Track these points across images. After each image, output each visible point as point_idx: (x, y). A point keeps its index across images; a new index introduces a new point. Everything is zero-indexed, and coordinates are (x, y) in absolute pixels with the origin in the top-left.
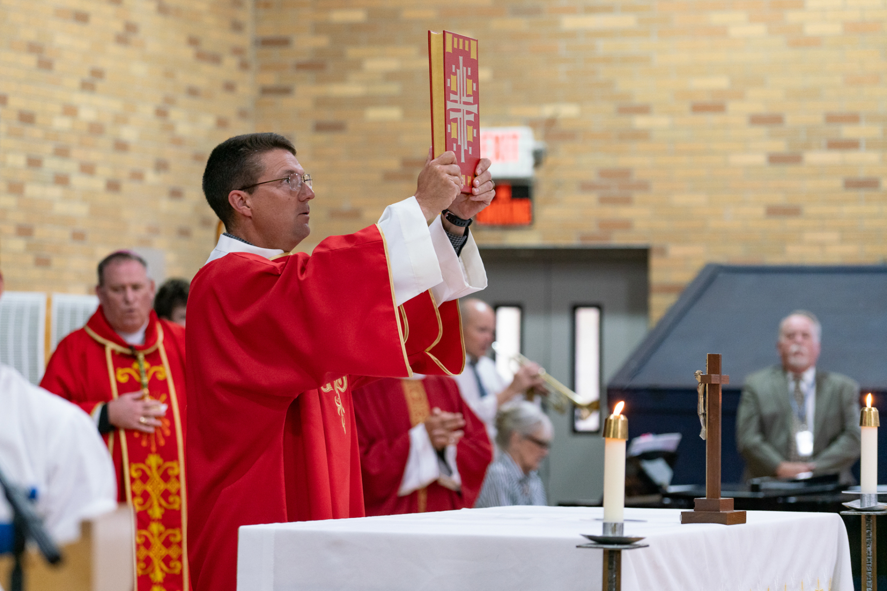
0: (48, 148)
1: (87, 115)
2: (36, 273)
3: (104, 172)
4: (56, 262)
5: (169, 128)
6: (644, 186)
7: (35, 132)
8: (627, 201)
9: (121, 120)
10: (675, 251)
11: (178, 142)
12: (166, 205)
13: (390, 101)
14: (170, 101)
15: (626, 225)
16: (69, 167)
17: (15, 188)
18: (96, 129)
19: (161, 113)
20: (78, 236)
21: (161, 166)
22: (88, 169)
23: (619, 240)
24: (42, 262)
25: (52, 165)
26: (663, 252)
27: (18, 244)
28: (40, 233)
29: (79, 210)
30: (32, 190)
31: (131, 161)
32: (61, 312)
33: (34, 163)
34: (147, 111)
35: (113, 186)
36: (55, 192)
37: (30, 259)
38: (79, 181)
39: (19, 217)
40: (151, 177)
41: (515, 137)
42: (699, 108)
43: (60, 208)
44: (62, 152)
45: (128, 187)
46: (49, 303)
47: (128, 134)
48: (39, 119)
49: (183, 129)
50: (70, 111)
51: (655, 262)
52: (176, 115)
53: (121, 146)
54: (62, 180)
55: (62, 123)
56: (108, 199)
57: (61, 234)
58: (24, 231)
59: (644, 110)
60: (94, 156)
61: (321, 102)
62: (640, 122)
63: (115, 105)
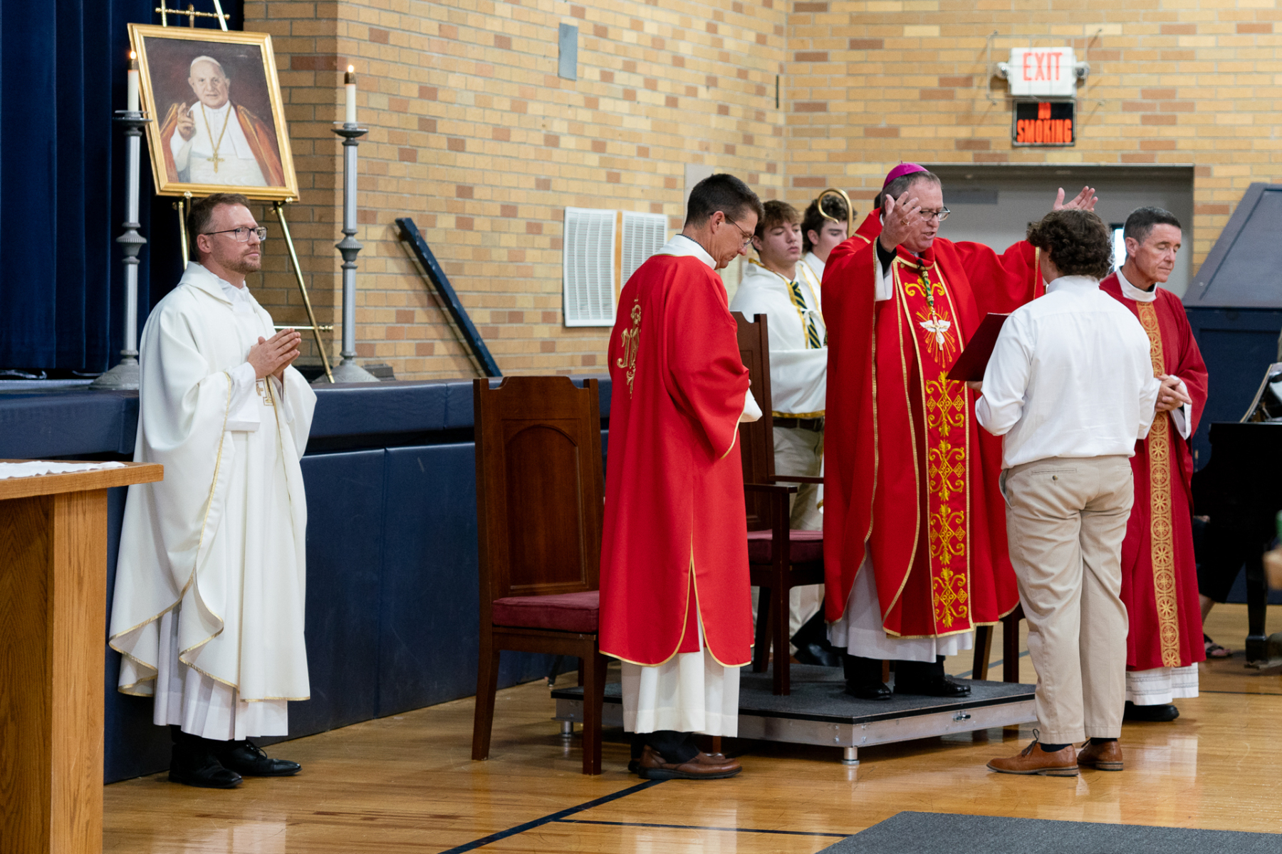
0: (618, 63)
1: (651, 29)
2: (608, 188)
3: (665, 87)
4: (625, 177)
5: (718, 43)
6: (1188, 106)
7: (608, 46)
8: (1172, 121)
9: (679, 35)
10: (1218, 171)
11: (725, 57)
12: (715, 121)
13: (928, 19)
14: (718, 16)
15: (1170, 145)
16: (636, 81)
17: (592, 103)
18: (658, 43)
19: (712, 28)
20: (643, 152)
21: (712, 82)
22: (651, 84)
23: (1163, 159)
24: (613, 178)
25: (622, 78)
26: (1207, 172)
27: (593, 159)
28: (610, 148)
29: (644, 125)
30: (605, 105)
31: (688, 76)
32: (629, 227)
33: (607, 77)
34: (701, 25)
35: (672, 102)
36: (624, 106)
37: (603, 175)
38: (644, 95)
39: (593, 132)
40: (703, 92)
41: (1058, 55)
42: (1243, 29)
43: (629, 123)
44: (630, 67)
45: (684, 101)
46: (619, 220)
47: (685, 49)
48: (611, 34)
49: (730, 45)
50: (637, 25)
51: (1198, 182)
52: (723, 29)
53: (679, 61)
54: (629, 95)
55: (630, 37)
56: (666, 113)
57: (630, 149)
58: (599, 146)
59: (1189, 30)
60: (656, 71)
61: (857, 19)
62: (1185, 41)
63: (674, 19)
